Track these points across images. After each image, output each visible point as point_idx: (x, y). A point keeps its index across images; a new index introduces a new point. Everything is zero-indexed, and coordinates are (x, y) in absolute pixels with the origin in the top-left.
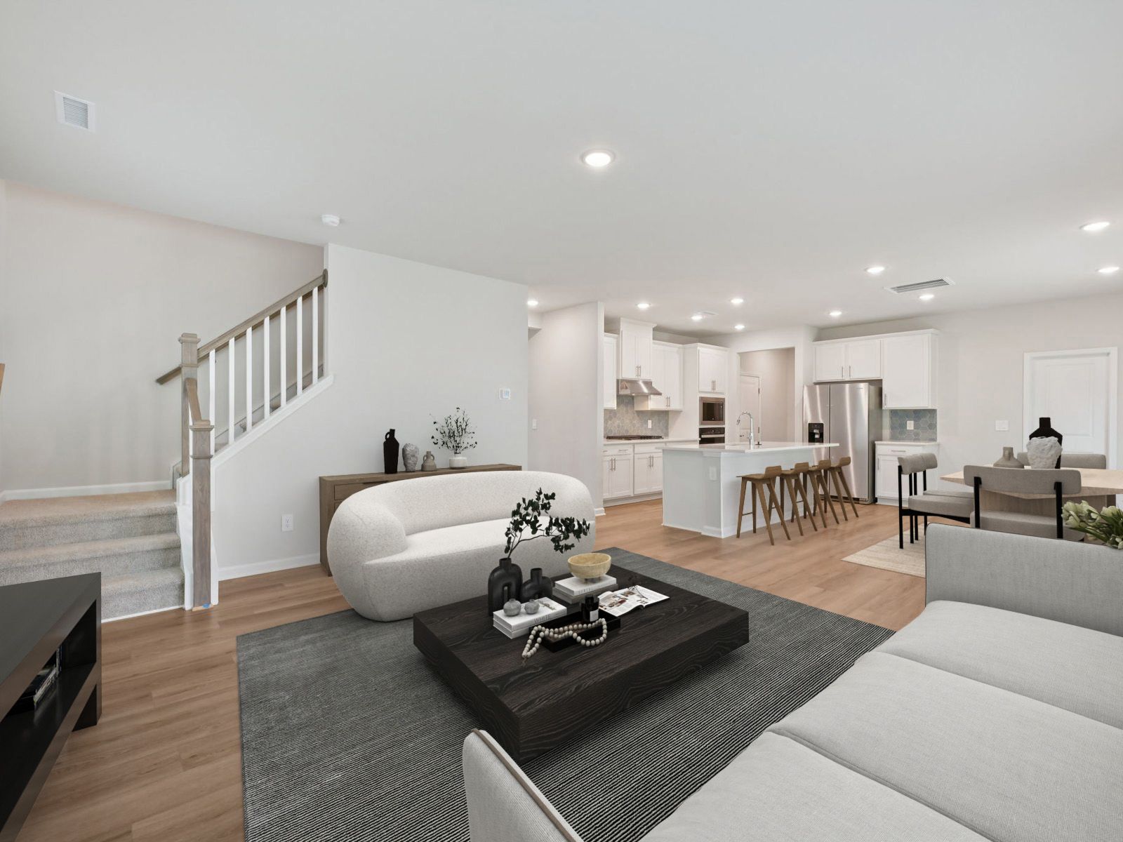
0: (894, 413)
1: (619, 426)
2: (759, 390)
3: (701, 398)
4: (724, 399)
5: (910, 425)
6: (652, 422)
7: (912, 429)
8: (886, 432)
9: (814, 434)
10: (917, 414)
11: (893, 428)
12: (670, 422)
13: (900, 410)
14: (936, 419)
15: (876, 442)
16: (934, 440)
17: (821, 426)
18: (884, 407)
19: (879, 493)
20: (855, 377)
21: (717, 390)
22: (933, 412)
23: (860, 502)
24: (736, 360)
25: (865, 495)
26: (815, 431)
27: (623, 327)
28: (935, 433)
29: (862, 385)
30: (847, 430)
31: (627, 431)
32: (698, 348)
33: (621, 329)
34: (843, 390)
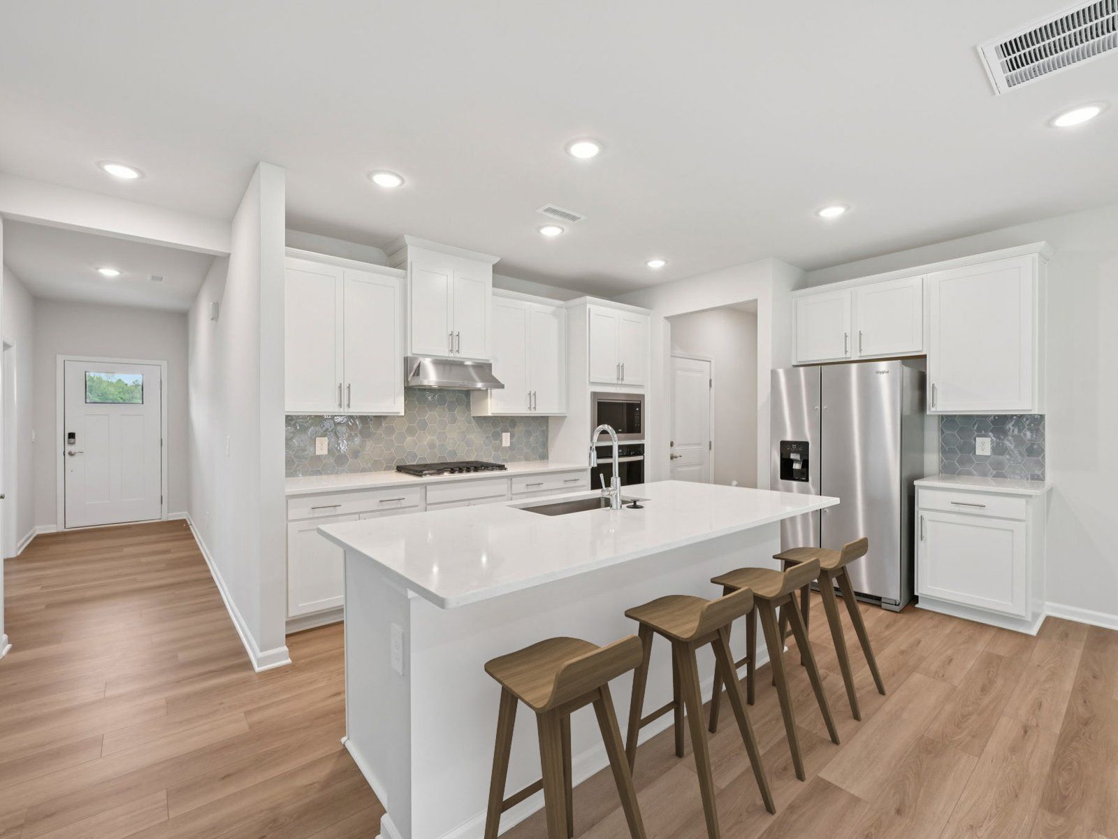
0: (948, 421)
1: (432, 446)
2: (710, 381)
3: (594, 394)
4: (643, 396)
5: (984, 446)
6: (512, 437)
7: (989, 454)
8: (932, 460)
9: (792, 461)
10: (998, 424)
11: (945, 450)
12: (550, 435)
13: (960, 416)
14: (1043, 435)
15: (916, 483)
16: (1039, 478)
17: (803, 447)
18: (931, 410)
19: (923, 587)
20: (868, 352)
21: (627, 381)
22: (1036, 422)
23: (883, 605)
24: (663, 329)
25: (894, 592)
26: (793, 456)
27: (412, 254)
28: (1042, 465)
29: (883, 366)
30: (854, 456)
31: (454, 453)
32: (588, 306)
33: (409, 261)
34: (847, 375)
